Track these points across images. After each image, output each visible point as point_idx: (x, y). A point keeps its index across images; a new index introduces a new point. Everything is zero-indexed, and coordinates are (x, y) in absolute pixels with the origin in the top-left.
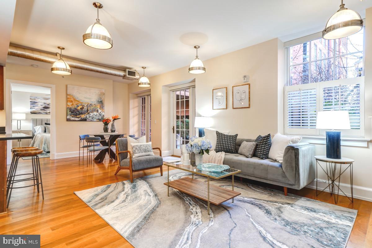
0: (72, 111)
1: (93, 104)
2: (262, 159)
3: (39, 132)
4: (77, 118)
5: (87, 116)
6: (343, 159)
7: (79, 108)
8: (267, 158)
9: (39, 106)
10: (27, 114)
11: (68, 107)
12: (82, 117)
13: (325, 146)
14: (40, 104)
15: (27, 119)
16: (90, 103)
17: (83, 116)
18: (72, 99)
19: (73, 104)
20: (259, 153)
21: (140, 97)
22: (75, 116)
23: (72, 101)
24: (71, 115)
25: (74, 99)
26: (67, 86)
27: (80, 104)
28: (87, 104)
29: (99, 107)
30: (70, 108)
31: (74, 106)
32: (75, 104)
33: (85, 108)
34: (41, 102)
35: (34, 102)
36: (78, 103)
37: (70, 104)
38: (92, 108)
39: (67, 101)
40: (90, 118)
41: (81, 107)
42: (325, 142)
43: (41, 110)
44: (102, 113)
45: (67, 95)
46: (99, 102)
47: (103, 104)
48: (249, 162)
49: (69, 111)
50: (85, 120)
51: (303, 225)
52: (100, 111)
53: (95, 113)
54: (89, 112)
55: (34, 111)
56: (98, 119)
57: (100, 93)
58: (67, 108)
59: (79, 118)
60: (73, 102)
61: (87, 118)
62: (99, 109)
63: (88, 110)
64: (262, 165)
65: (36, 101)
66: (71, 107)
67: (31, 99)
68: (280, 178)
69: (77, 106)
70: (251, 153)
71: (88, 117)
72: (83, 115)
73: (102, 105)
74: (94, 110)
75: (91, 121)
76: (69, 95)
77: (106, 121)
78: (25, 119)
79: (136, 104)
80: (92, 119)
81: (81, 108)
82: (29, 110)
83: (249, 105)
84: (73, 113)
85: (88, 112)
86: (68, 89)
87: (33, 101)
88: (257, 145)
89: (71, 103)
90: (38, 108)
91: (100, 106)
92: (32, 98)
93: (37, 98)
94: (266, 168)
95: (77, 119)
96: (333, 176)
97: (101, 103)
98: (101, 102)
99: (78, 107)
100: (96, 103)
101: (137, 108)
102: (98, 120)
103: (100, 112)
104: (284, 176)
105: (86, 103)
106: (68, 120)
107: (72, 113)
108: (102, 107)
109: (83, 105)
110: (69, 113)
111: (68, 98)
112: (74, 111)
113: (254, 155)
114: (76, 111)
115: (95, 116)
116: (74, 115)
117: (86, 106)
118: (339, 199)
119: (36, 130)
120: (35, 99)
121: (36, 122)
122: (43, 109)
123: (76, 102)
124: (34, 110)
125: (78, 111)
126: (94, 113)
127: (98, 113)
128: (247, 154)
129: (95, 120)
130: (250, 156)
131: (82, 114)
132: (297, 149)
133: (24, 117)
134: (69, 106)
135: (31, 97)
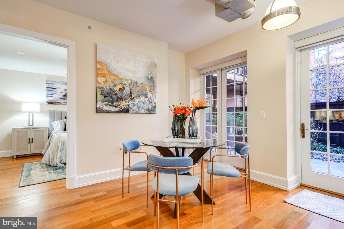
0: (105, 93)
1: (140, 82)
3: (57, 129)
4: (114, 106)
5: (130, 103)
7: (117, 89)
9: (58, 93)
10: (41, 104)
11: (98, 86)
12: (122, 105)
14: (59, 91)
15: (41, 112)
16: (135, 79)
17: (124, 104)
18: (106, 72)
19: (106, 81)
21: (203, 74)
22: (111, 104)
23: (104, 76)
24: (103, 102)
25: (109, 71)
26: (96, 46)
27: (119, 81)
28: (130, 82)
29: (148, 87)
30: (102, 88)
31: (108, 85)
32: (110, 80)
33: (127, 90)
34: (61, 88)
35: (52, 88)
36: (115, 80)
37: (101, 80)
38: (138, 89)
39: (97, 75)
40: (135, 108)
41: (120, 86)
43: (61, 99)
44: (152, 98)
45: (97, 62)
46: (148, 79)
47: (154, 83)
49: (100, 93)
50: (126, 111)
52: (150, 95)
53: (143, 99)
54: (133, 97)
55: (52, 101)
56: (146, 110)
57: (150, 64)
58: (97, 88)
59: (116, 107)
60: (108, 76)
61: (130, 108)
62: (148, 92)
63: (131, 93)
65: (55, 86)
66: (102, 85)
67: (47, 84)
69: (113, 84)
71: (131, 106)
72: (124, 102)
73: (153, 86)
74: (140, 93)
75: (136, 113)
76: (100, 63)
77: (183, 111)
78: (39, 111)
79: (198, 87)
80: (137, 110)
81: (120, 89)
82: (45, 99)
84: (107, 98)
85: (131, 96)
86: (98, 50)
87: (51, 86)
89: (104, 79)
90: (56, 96)
91: (151, 86)
92: (49, 83)
93: (56, 82)
95: (113, 109)
97: (152, 80)
98: (152, 78)
99: (116, 86)
100: (144, 81)
101: (199, 92)
102: (148, 112)
103: (151, 98)
105: (127, 80)
106: (99, 111)
107: (105, 97)
108: (153, 88)
109: (124, 83)
110: (100, 97)
111: (98, 69)
112: (108, 94)
114: (112, 94)
115: (142, 104)
116: (108, 101)
117: (128, 85)
119: (54, 127)
120: (53, 84)
121: (53, 116)
122: (63, 97)
123: (113, 77)
124: (51, 98)
125: (116, 94)
126: (141, 98)
127: (146, 99)
129: (142, 111)
131: (121, 99)
133: (37, 108)
134: (99, 83)
135: (47, 81)
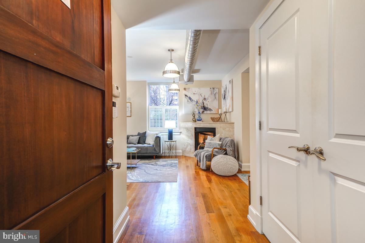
2: (143, 144)
6: (173, 140)
8: (145, 144)
13: (168, 135)
20: (141, 141)
42: (167, 134)
48: (138, 146)
51: (165, 165)
64: (145, 147)
68: (153, 151)
70: (137, 142)
83: (131, 115)
88: (140, 138)
94: (147, 148)
96: (170, 148)
104: (155, 150)
113: (139, 143)
118: (173, 157)
128: (135, 143)
130: (137, 144)
132: (160, 137)
